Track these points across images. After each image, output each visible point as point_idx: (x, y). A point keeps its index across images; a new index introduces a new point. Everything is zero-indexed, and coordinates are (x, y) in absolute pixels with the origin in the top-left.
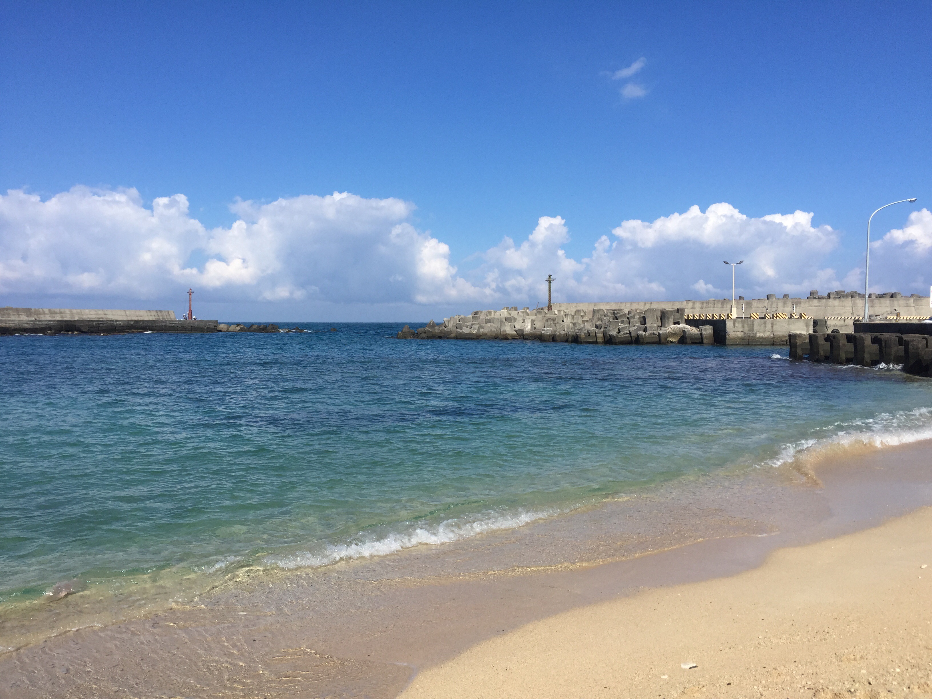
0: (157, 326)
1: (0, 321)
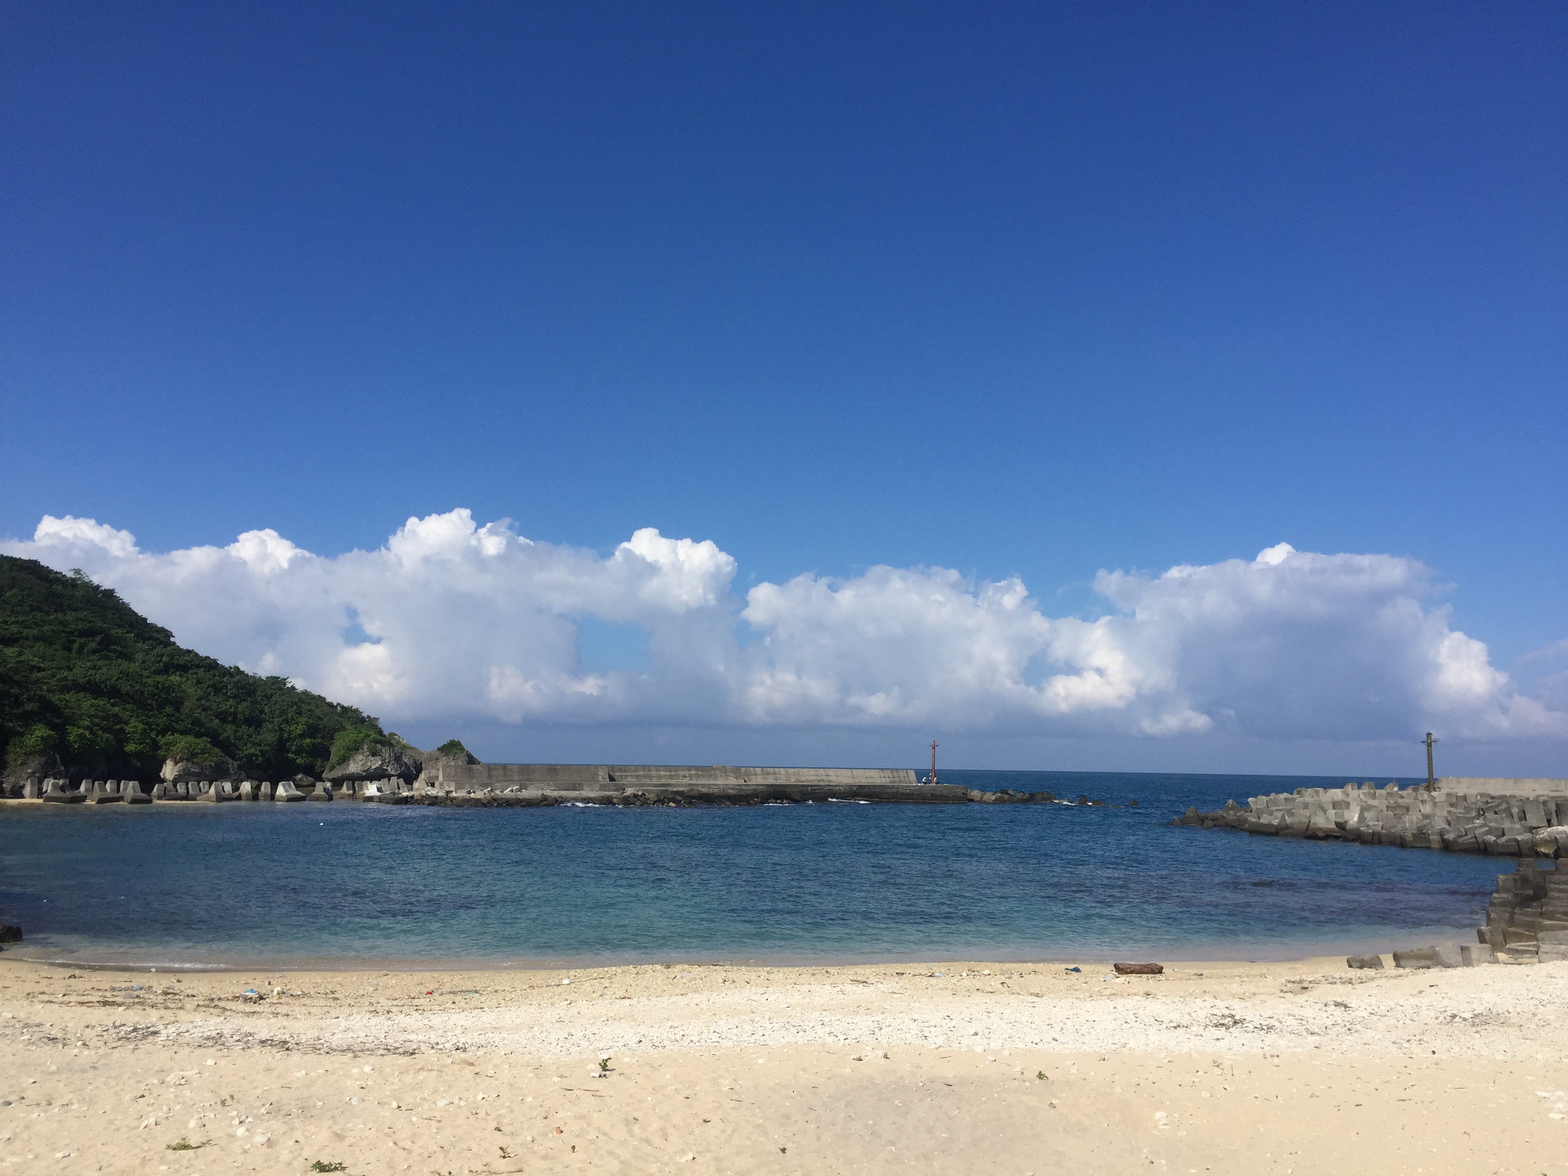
0: (887, 792)
1: (703, 786)
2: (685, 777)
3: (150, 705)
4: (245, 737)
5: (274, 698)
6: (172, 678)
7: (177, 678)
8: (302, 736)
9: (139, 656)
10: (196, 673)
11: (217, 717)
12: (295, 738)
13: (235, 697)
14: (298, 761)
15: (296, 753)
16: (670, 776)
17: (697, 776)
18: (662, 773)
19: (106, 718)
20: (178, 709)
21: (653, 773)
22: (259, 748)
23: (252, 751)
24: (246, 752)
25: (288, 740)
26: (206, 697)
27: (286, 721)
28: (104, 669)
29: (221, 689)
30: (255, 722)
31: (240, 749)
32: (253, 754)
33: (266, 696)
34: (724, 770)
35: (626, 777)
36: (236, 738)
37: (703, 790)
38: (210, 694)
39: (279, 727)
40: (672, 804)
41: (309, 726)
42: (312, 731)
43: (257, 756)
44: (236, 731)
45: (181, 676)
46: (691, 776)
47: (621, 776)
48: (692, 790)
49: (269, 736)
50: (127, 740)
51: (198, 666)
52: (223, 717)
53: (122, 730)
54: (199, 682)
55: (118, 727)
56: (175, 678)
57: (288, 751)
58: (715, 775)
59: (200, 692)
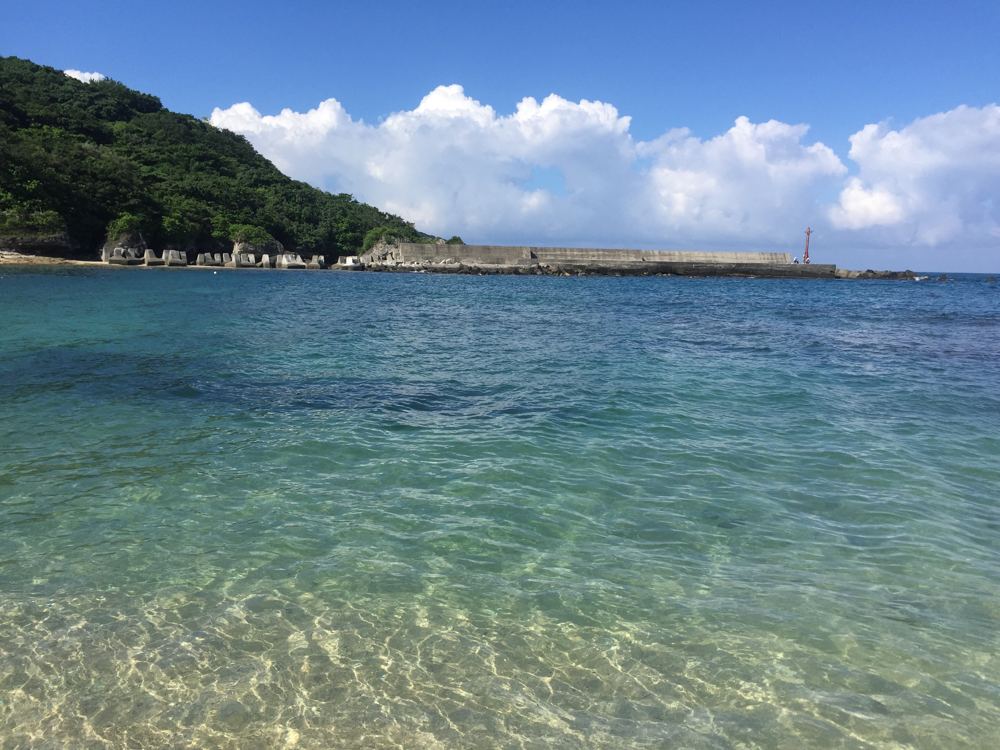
1: (603, 262)
2: (594, 256)
3: (234, 206)
4: (305, 230)
5: (327, 204)
6: (259, 189)
7: (263, 189)
8: (346, 231)
9: (239, 175)
10: (275, 187)
11: (288, 217)
12: (341, 232)
13: (301, 203)
14: (344, 248)
15: (342, 242)
16: (582, 255)
17: (604, 256)
18: (575, 253)
19: (197, 213)
20: (255, 210)
21: (568, 253)
22: (314, 238)
23: (309, 239)
24: (304, 240)
25: (336, 234)
26: (280, 203)
27: (335, 220)
28: (204, 180)
29: (291, 197)
30: (313, 220)
31: (300, 238)
32: (309, 242)
33: (322, 203)
34: (627, 252)
35: (546, 255)
36: (298, 231)
37: (601, 265)
38: (283, 200)
39: (330, 224)
40: (567, 274)
41: (351, 224)
42: (353, 228)
43: (312, 243)
44: (298, 226)
45: (266, 188)
46: (599, 256)
47: (542, 255)
48: (592, 265)
49: (321, 230)
50: (213, 229)
51: (277, 182)
52: (292, 217)
53: (209, 221)
54: (276, 192)
55: (206, 219)
56: (261, 190)
57: (337, 241)
58: (619, 255)
59: (276, 199)
